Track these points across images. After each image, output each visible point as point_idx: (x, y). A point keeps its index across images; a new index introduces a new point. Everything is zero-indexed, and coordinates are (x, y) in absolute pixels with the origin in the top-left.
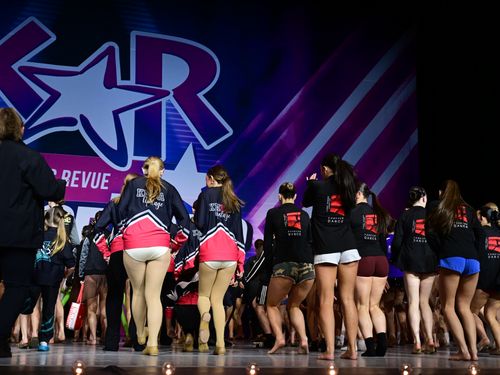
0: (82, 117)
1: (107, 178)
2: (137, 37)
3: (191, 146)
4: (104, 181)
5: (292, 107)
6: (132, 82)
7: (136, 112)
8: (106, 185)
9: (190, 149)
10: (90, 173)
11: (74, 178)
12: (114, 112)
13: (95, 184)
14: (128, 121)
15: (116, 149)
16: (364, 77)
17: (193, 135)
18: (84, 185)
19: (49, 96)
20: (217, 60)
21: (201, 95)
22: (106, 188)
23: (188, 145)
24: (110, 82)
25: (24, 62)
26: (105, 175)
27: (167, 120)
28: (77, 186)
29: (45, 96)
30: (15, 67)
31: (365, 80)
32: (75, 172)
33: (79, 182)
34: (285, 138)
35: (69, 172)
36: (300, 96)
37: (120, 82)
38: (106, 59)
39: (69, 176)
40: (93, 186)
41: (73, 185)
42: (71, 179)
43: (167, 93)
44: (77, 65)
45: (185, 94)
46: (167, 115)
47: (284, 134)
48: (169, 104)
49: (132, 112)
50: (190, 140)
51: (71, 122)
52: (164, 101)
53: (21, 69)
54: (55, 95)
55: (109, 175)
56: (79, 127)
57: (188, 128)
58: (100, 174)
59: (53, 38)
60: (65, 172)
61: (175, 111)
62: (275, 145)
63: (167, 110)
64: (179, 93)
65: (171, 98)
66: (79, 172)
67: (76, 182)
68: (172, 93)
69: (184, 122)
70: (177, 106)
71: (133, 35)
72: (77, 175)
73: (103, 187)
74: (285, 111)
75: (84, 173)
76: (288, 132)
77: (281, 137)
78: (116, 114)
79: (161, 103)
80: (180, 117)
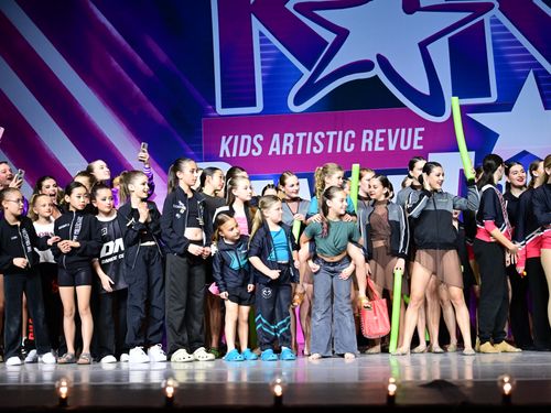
0: (379, 57)
1: (420, 134)
3: (531, 74)
4: (417, 138)
7: (450, 39)
8: (419, 143)
9: (531, 79)
10: (398, 130)
11: (378, 140)
12: (419, 44)
13: (405, 144)
15: (428, 93)
17: (534, 59)
18: (392, 147)
19: (335, 36)
21: (537, 2)
22: (421, 147)
23: (527, 74)
26: (417, 130)
27: (494, 45)
28: (382, 149)
29: (330, 37)
30: (290, 6)
32: (379, 132)
33: (385, 144)
35: (371, 132)
39: (371, 137)
40: (402, 147)
41: (377, 148)
42: (373, 141)
43: (490, 6)
46: (493, 37)
48: (495, 21)
49: (445, 40)
50: (530, 66)
51: (366, 65)
52: (486, 17)
53: (296, 7)
54: (342, 34)
55: (423, 129)
56: (377, 71)
57: (526, 51)
58: (410, 130)
60: (365, 132)
61: (505, 29)
63: (492, 30)
65: (496, 12)
66: (384, 131)
67: (381, 144)
68: (497, 5)
69: (519, 43)
70: (506, 22)
72: (382, 135)
73: (416, 147)
75: (390, 131)
78: (423, 46)
79: (483, 20)
80: (512, 36)
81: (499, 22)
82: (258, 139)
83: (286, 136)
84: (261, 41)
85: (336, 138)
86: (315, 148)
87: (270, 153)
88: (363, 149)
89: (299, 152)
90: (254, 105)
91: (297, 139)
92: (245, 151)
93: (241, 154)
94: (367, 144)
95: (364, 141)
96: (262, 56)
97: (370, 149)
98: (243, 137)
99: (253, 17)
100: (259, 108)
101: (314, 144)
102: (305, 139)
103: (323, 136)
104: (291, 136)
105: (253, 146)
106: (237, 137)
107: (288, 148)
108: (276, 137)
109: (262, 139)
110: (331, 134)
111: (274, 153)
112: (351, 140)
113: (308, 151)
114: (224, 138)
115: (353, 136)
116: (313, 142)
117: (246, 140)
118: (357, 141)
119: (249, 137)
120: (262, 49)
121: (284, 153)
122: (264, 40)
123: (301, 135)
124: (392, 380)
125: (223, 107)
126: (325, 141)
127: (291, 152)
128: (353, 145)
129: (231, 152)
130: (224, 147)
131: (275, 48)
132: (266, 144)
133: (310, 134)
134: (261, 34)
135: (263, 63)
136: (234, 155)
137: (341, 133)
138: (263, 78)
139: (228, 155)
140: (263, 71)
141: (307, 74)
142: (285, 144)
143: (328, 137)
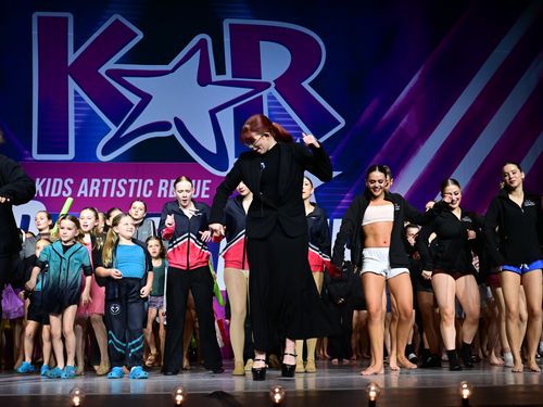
0: (176, 120)
1: (207, 185)
2: (231, 26)
4: (205, 189)
5: (411, 90)
6: (228, 76)
7: (235, 109)
8: (206, 193)
12: (210, 112)
14: (227, 119)
15: (215, 152)
16: (495, 47)
19: (140, 99)
20: (321, 43)
21: (306, 84)
22: (208, 196)
24: (204, 79)
25: (111, 64)
26: (205, 182)
29: (135, 100)
30: (102, 71)
31: (495, 51)
34: (406, 125)
35: (167, 182)
36: (420, 76)
37: (215, 78)
38: (198, 53)
39: (166, 186)
41: (171, 195)
42: (168, 189)
43: (267, 85)
44: (167, 63)
45: (287, 84)
46: (270, 110)
47: (405, 120)
48: (271, 97)
49: (230, 110)
50: (297, 136)
51: (165, 126)
52: (265, 94)
53: (109, 73)
54: (146, 99)
55: (209, 181)
56: (174, 131)
58: (199, 181)
59: (140, 36)
60: (162, 181)
61: (279, 104)
62: (394, 134)
63: (269, 104)
64: (281, 84)
65: (272, 90)
68: (273, 85)
70: (280, 99)
71: (226, 23)
73: (203, 196)
74: (403, 95)
76: (409, 119)
77: (401, 125)
78: (213, 113)
79: (261, 96)
80: (284, 110)
81: (273, 98)
82: (69, 183)
83: (94, 181)
84: (76, 99)
85: (136, 185)
86: (118, 193)
87: (79, 195)
88: (159, 195)
89: (104, 195)
90: (67, 153)
91: (102, 184)
92: (56, 192)
93: (53, 195)
94: (163, 192)
95: (161, 188)
96: (76, 112)
97: (165, 196)
98: (56, 180)
99: (69, 77)
100: (71, 155)
101: (117, 189)
102: (110, 184)
103: (125, 182)
104: (98, 181)
105: (64, 188)
106: (49, 180)
107: (94, 191)
108: (85, 181)
109: (72, 181)
110: (133, 181)
111: (82, 195)
112: (149, 188)
113: (112, 195)
114: (38, 180)
115: (152, 184)
116: (117, 187)
117: (58, 183)
118: (155, 188)
119: (61, 181)
120: (76, 105)
121: (91, 195)
122: (78, 98)
123: (106, 181)
124: (179, 391)
125: (39, 153)
126: (127, 187)
127: (97, 195)
128: (150, 192)
129: (44, 193)
130: (38, 187)
131: (87, 105)
132: (75, 187)
133: (115, 181)
134: (76, 92)
135: (76, 118)
136: (47, 195)
137: (141, 181)
138: (76, 130)
139: (41, 195)
140: (76, 124)
141: (114, 130)
142: (92, 188)
143: (129, 184)
